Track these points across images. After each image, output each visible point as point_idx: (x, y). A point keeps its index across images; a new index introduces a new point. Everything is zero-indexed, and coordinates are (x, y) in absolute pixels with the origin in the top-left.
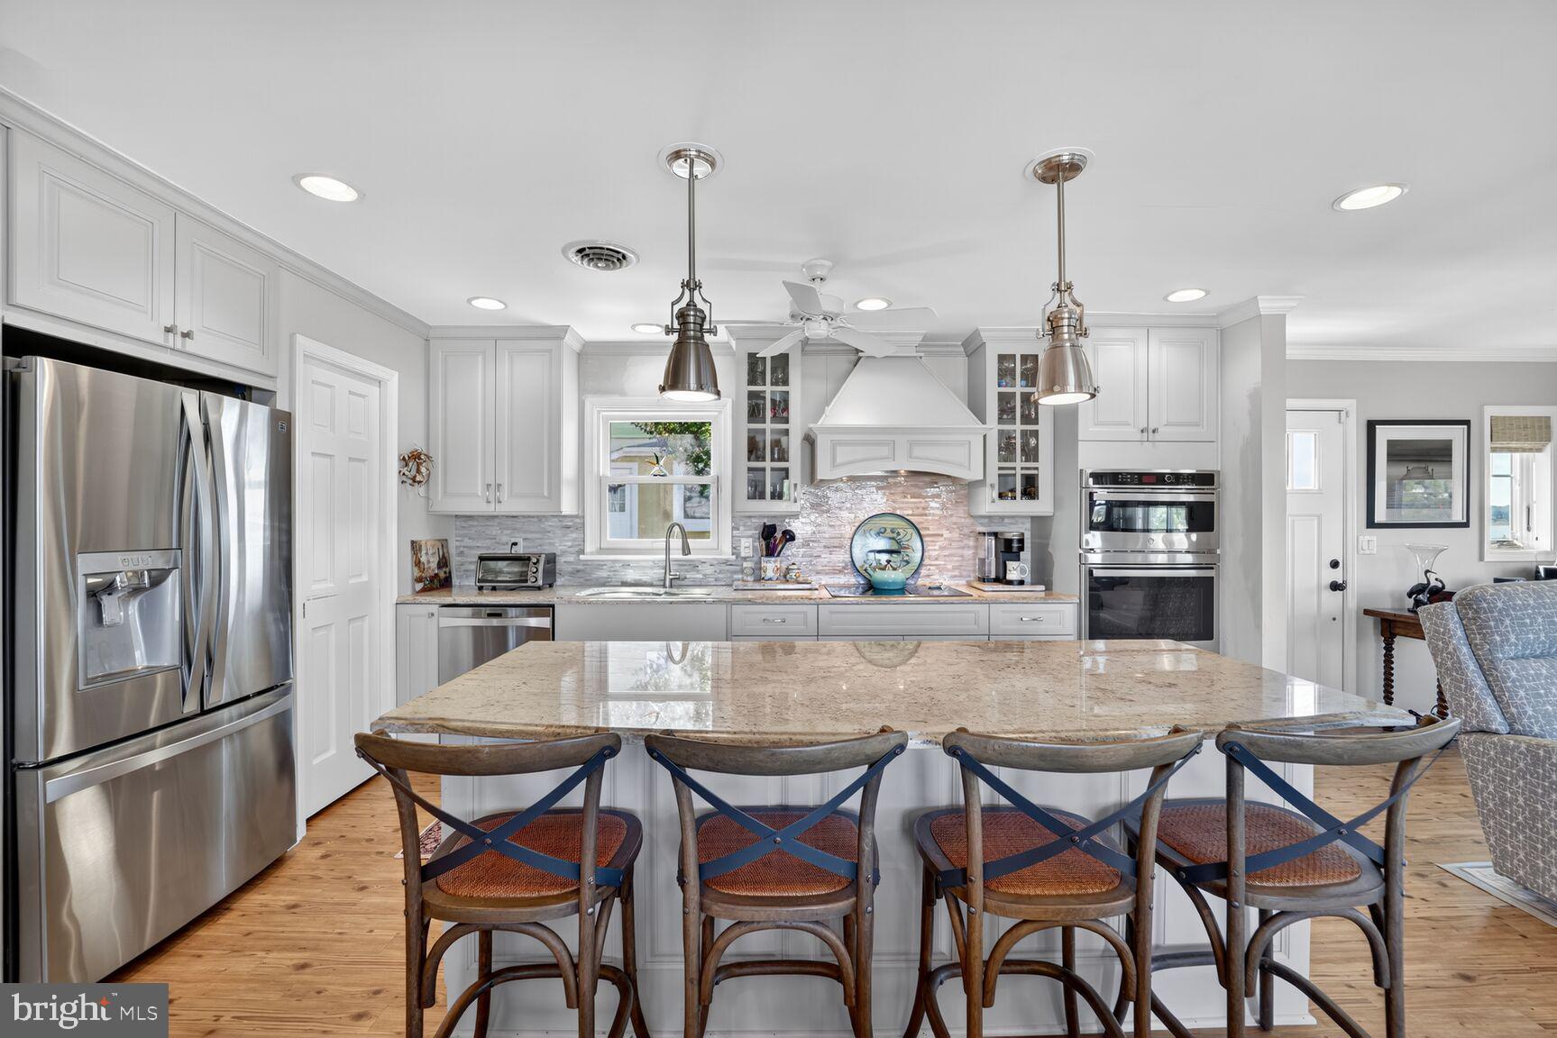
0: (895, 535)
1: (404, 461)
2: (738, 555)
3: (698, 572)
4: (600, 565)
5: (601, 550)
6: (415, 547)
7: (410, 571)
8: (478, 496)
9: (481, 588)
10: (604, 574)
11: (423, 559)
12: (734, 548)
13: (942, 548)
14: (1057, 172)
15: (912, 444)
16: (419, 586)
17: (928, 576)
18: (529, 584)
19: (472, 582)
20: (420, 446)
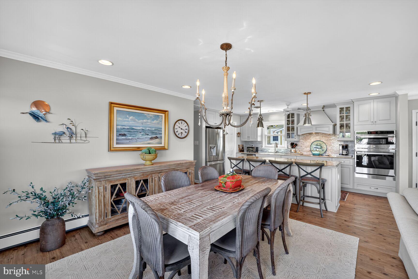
0: (320, 145)
1: (237, 134)
2: (288, 148)
3: (281, 151)
4: (265, 149)
5: (265, 147)
6: (239, 146)
7: (238, 149)
8: (255, 138)
9: (247, 152)
10: (266, 150)
11: (240, 147)
12: (287, 147)
14: (307, 94)
15: (316, 128)
16: (239, 151)
17: (328, 153)
18: (253, 151)
19: (246, 151)
20: (239, 132)
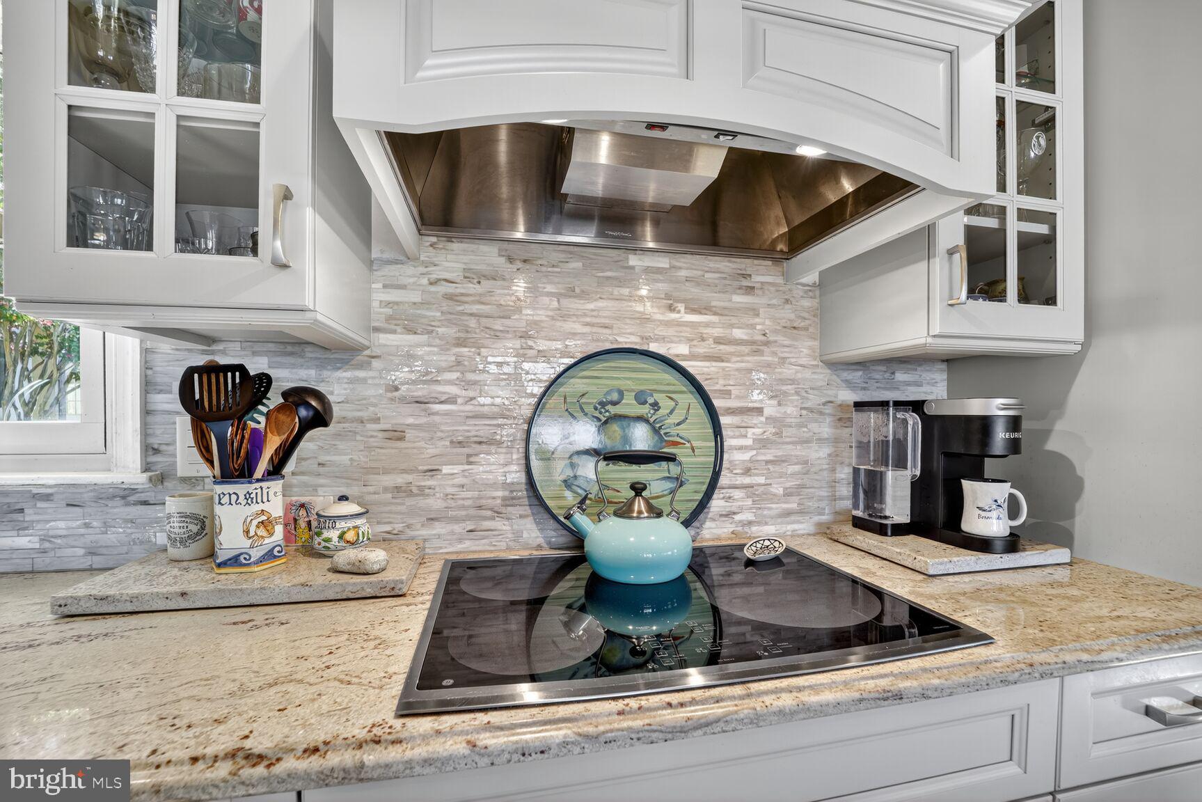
13: (762, 443)
17: (729, 515)
